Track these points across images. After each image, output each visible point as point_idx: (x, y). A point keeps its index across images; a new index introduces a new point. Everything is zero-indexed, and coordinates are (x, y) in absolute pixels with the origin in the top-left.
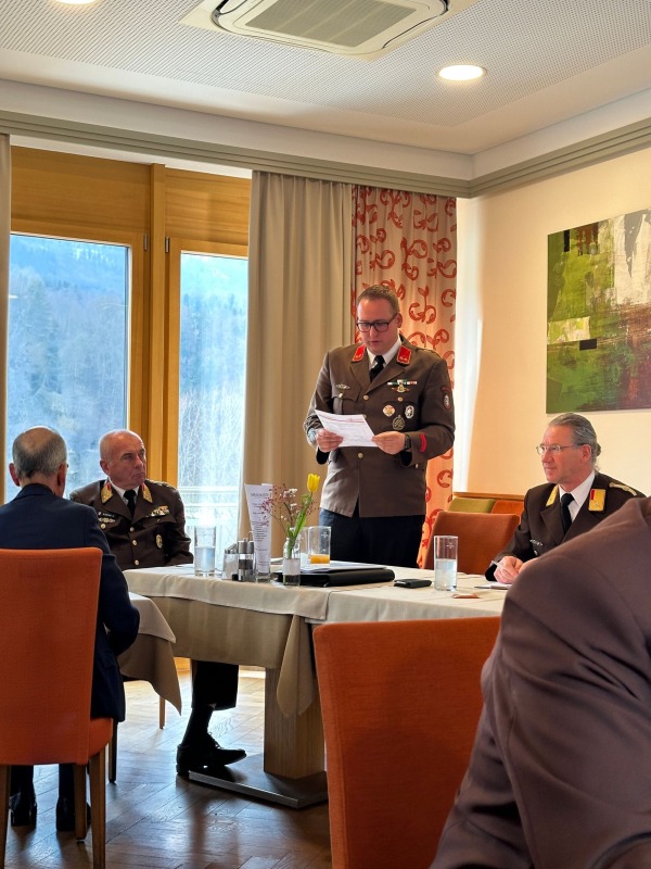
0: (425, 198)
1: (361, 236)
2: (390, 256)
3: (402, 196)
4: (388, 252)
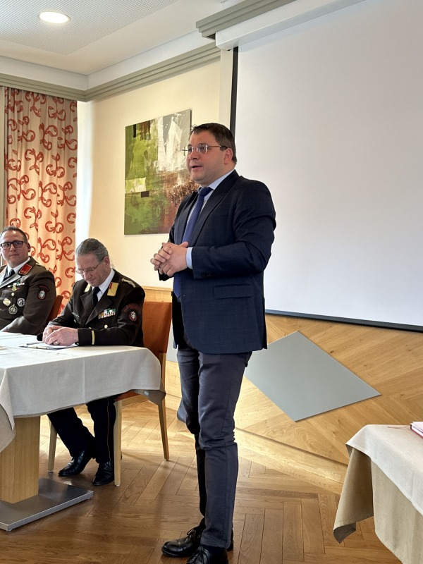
0: (57, 100)
1: (11, 120)
2: (32, 134)
3: (41, 97)
4: (31, 131)
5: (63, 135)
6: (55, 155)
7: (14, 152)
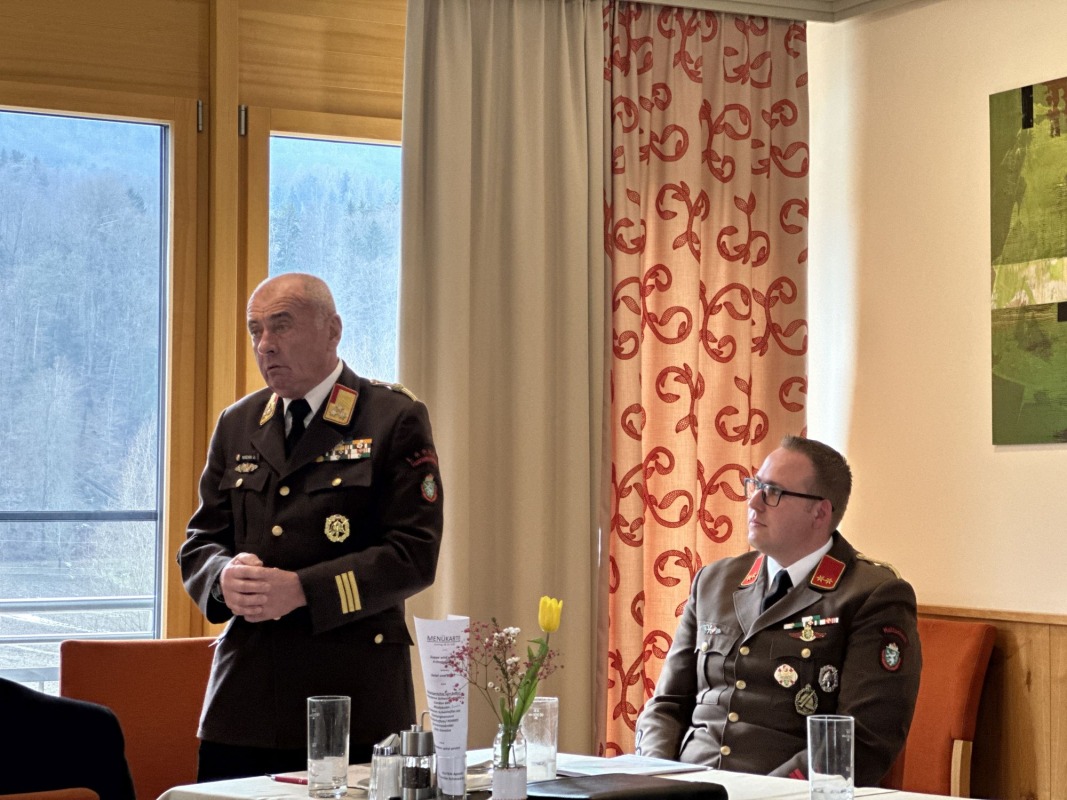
0: (747, 23)
1: (621, 99)
2: (679, 136)
3: (700, 19)
4: (676, 128)
5: (766, 133)
6: (745, 197)
7: (633, 196)
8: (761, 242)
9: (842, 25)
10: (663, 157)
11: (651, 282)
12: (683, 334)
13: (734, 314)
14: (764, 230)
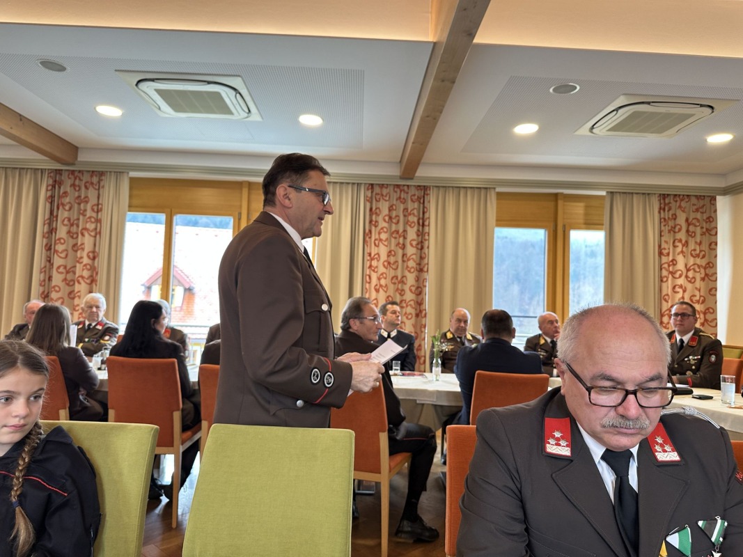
0: (698, 197)
1: (663, 218)
2: (679, 227)
3: (685, 197)
4: (678, 225)
5: (704, 225)
6: (698, 241)
7: (666, 242)
8: (703, 253)
9: (727, 196)
10: (675, 232)
11: (671, 263)
12: (680, 276)
13: (695, 271)
14: (704, 249)
